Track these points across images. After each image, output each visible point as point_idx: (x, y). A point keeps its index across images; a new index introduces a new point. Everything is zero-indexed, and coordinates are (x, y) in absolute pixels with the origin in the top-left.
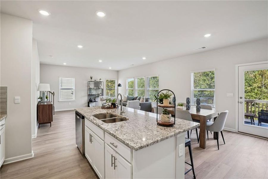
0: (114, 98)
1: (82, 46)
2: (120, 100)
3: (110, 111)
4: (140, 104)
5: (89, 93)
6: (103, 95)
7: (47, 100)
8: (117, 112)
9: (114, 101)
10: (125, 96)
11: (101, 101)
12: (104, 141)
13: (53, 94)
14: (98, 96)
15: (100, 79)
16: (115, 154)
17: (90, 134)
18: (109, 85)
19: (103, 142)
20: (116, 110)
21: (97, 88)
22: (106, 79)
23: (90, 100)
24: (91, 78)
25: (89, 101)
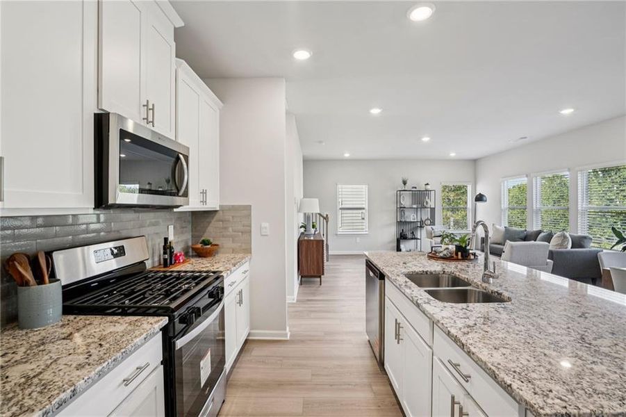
0: (464, 231)
1: (380, 109)
2: (483, 239)
3: (452, 267)
4: (552, 255)
5: (398, 218)
6: (433, 223)
7: (315, 231)
8: (472, 272)
9: (464, 242)
10: (498, 227)
11: (428, 237)
12: (430, 347)
13: (326, 218)
14: (421, 227)
15: (428, 184)
16: (461, 397)
17: (396, 320)
18: (451, 198)
19: (429, 349)
20: (468, 266)
21: (420, 206)
22: (444, 184)
23: (401, 234)
24: (405, 183)
25: (399, 237)
